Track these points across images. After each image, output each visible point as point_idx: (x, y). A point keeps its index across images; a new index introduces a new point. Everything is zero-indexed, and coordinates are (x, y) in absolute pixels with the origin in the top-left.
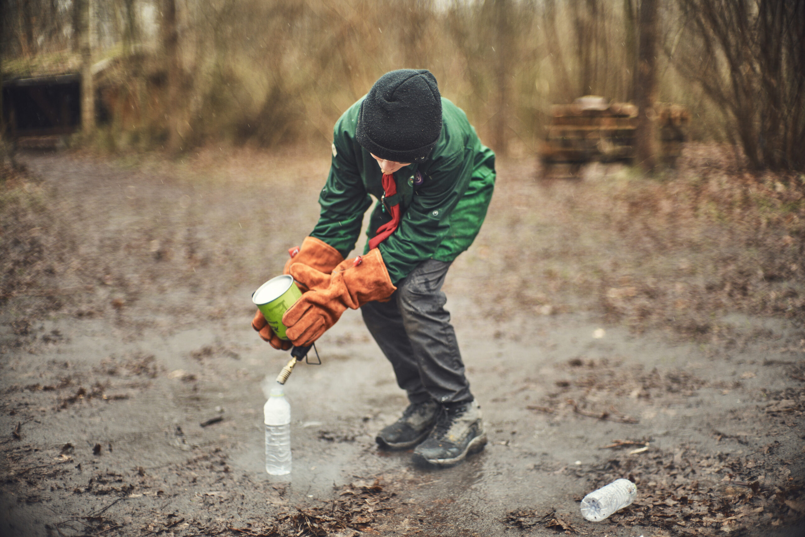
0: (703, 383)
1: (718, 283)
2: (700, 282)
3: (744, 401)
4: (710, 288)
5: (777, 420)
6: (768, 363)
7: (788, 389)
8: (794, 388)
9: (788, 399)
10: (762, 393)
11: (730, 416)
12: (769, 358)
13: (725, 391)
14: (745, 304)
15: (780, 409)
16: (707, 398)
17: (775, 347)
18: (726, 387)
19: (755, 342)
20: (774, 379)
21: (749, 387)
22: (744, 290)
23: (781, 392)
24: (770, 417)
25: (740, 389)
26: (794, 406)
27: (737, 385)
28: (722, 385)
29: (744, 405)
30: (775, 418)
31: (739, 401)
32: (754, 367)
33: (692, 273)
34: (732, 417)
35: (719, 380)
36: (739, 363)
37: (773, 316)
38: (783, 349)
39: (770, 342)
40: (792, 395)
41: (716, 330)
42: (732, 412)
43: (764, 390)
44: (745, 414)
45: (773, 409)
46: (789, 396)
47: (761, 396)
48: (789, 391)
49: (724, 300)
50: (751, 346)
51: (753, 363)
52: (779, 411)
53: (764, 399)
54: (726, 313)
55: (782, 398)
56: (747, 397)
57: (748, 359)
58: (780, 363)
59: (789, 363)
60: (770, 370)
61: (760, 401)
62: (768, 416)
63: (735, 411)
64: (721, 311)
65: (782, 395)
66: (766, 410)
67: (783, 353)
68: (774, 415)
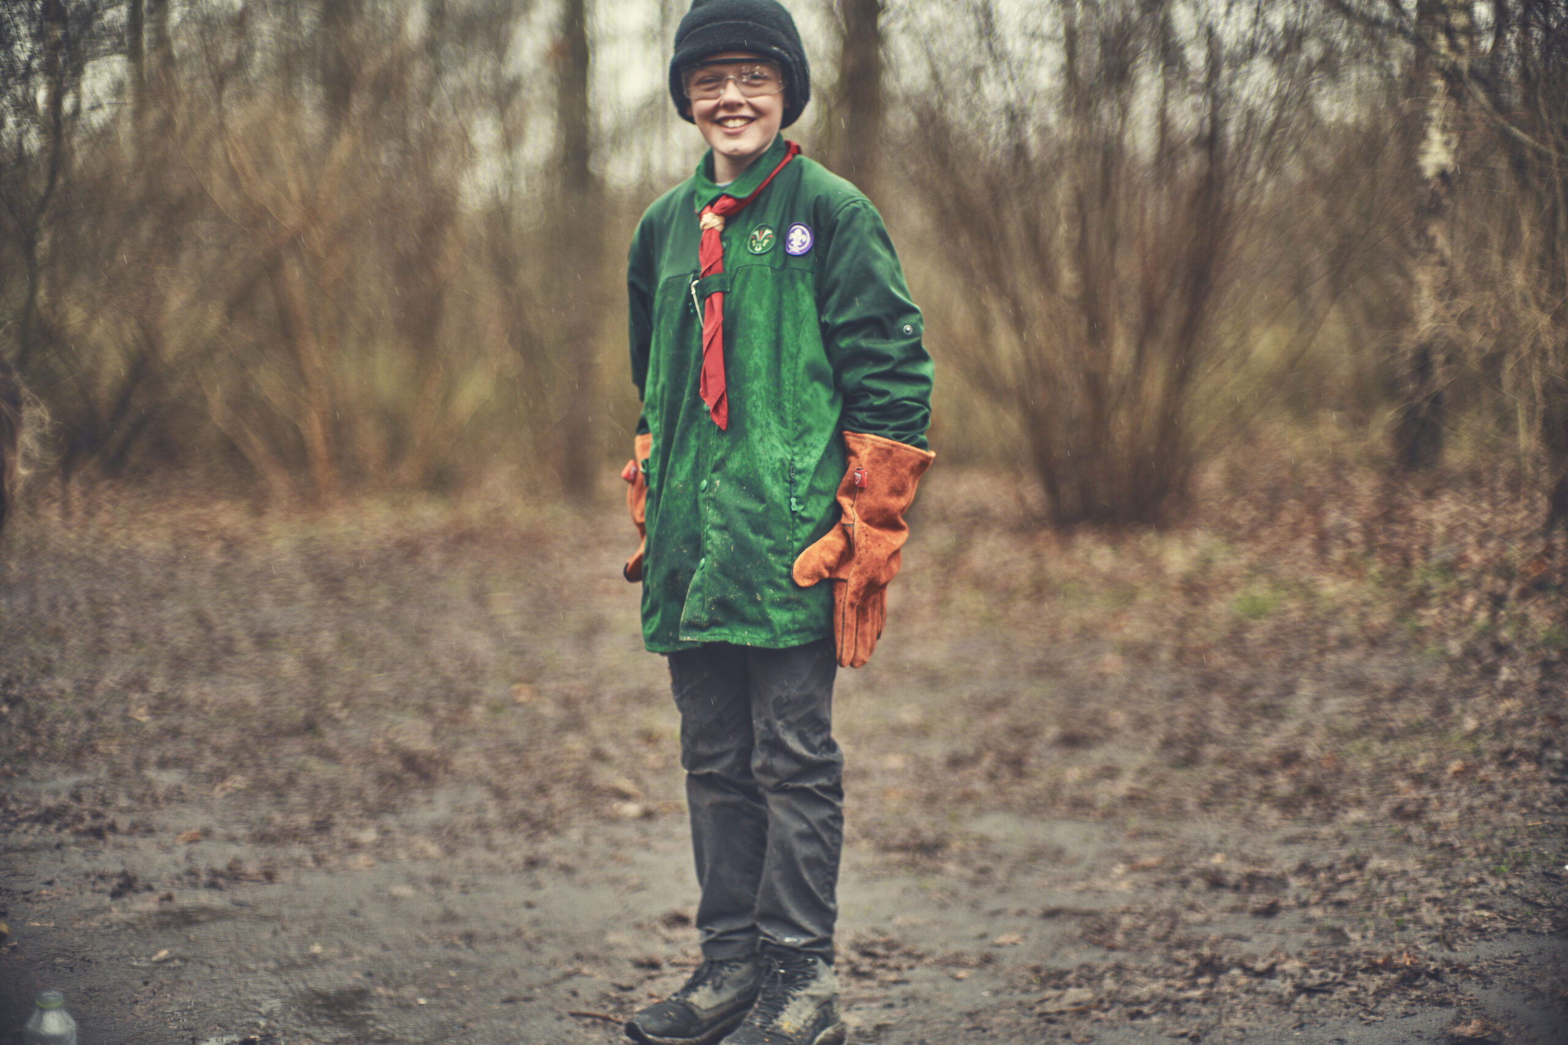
0: (920, 957)
1: (971, 751)
2: (936, 750)
3: (996, 993)
4: (955, 762)
5: (1055, 1031)
6: (1051, 914)
7: (1082, 966)
8: (1095, 963)
9: (1079, 986)
10: (1033, 977)
11: (966, 1024)
12: (1053, 904)
13: (962, 973)
14: (1019, 792)
15: (1064, 1008)
16: (925, 988)
17: (1068, 881)
18: (965, 965)
19: (1028, 872)
20: (1059, 946)
21: (1008, 964)
22: (1017, 765)
23: (1068, 972)
24: (1043, 1025)
25: (990, 969)
26: (1090, 1001)
27: (987, 960)
28: (957, 961)
29: (993, 1001)
30: (1053, 1027)
31: (986, 994)
32: (1023, 922)
33: (923, 731)
34: (970, 1025)
35: (954, 948)
36: (995, 913)
37: (1067, 819)
38: (1082, 885)
39: (1059, 871)
40: (1089, 980)
41: (956, 846)
42: (971, 1015)
43: (1036, 970)
44: (996, 1020)
45: (1051, 1007)
46: (1083, 980)
47: (1030, 983)
48: (1084, 971)
49: (980, 786)
50: (1021, 879)
51: (1021, 913)
52: (1061, 1013)
53: (1034, 988)
54: (980, 812)
55: (1068, 985)
56: (1001, 984)
57: (1014, 906)
58: (1074, 913)
59: (1090, 913)
60: (1052, 929)
61: (1026, 991)
62: (1038, 1023)
63: (978, 1012)
64: (970, 808)
65: (1070, 978)
66: (1038, 1009)
67: (1081, 892)
68: (1051, 1021)
